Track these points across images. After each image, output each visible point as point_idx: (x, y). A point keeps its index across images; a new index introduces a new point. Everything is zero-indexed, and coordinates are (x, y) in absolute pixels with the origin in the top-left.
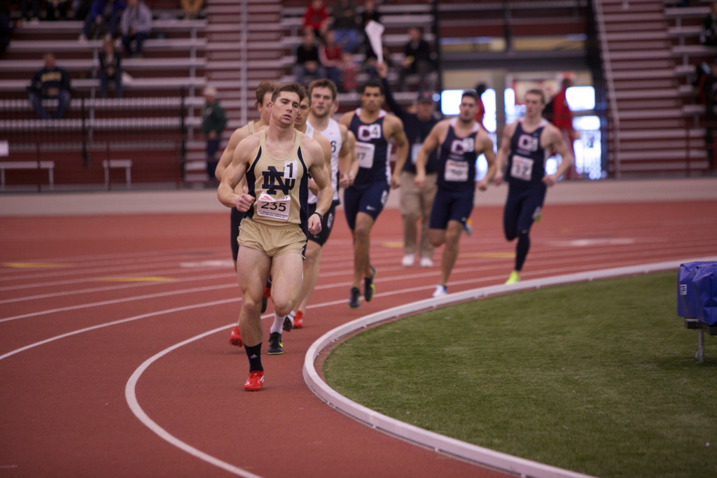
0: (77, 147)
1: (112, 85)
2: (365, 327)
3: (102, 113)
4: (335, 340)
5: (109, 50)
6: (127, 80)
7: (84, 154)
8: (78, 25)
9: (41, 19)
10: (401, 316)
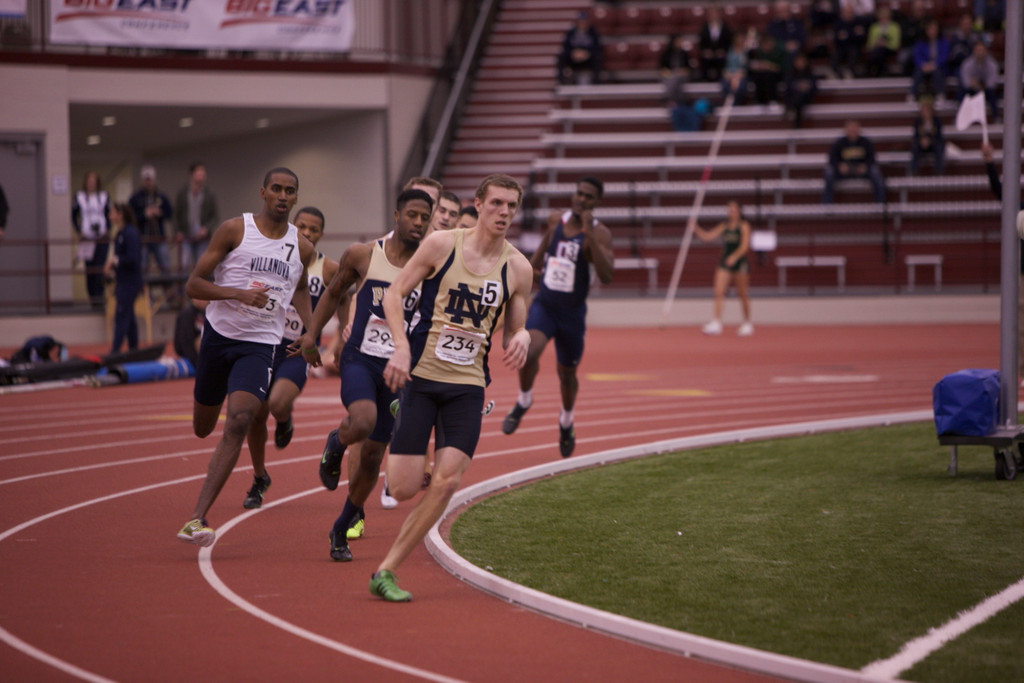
0: (876, 238)
1: (930, 159)
2: (509, 486)
3: (916, 196)
4: (468, 501)
5: (927, 114)
6: (952, 152)
7: (886, 247)
8: (904, 83)
9: (857, 76)
10: (556, 473)
